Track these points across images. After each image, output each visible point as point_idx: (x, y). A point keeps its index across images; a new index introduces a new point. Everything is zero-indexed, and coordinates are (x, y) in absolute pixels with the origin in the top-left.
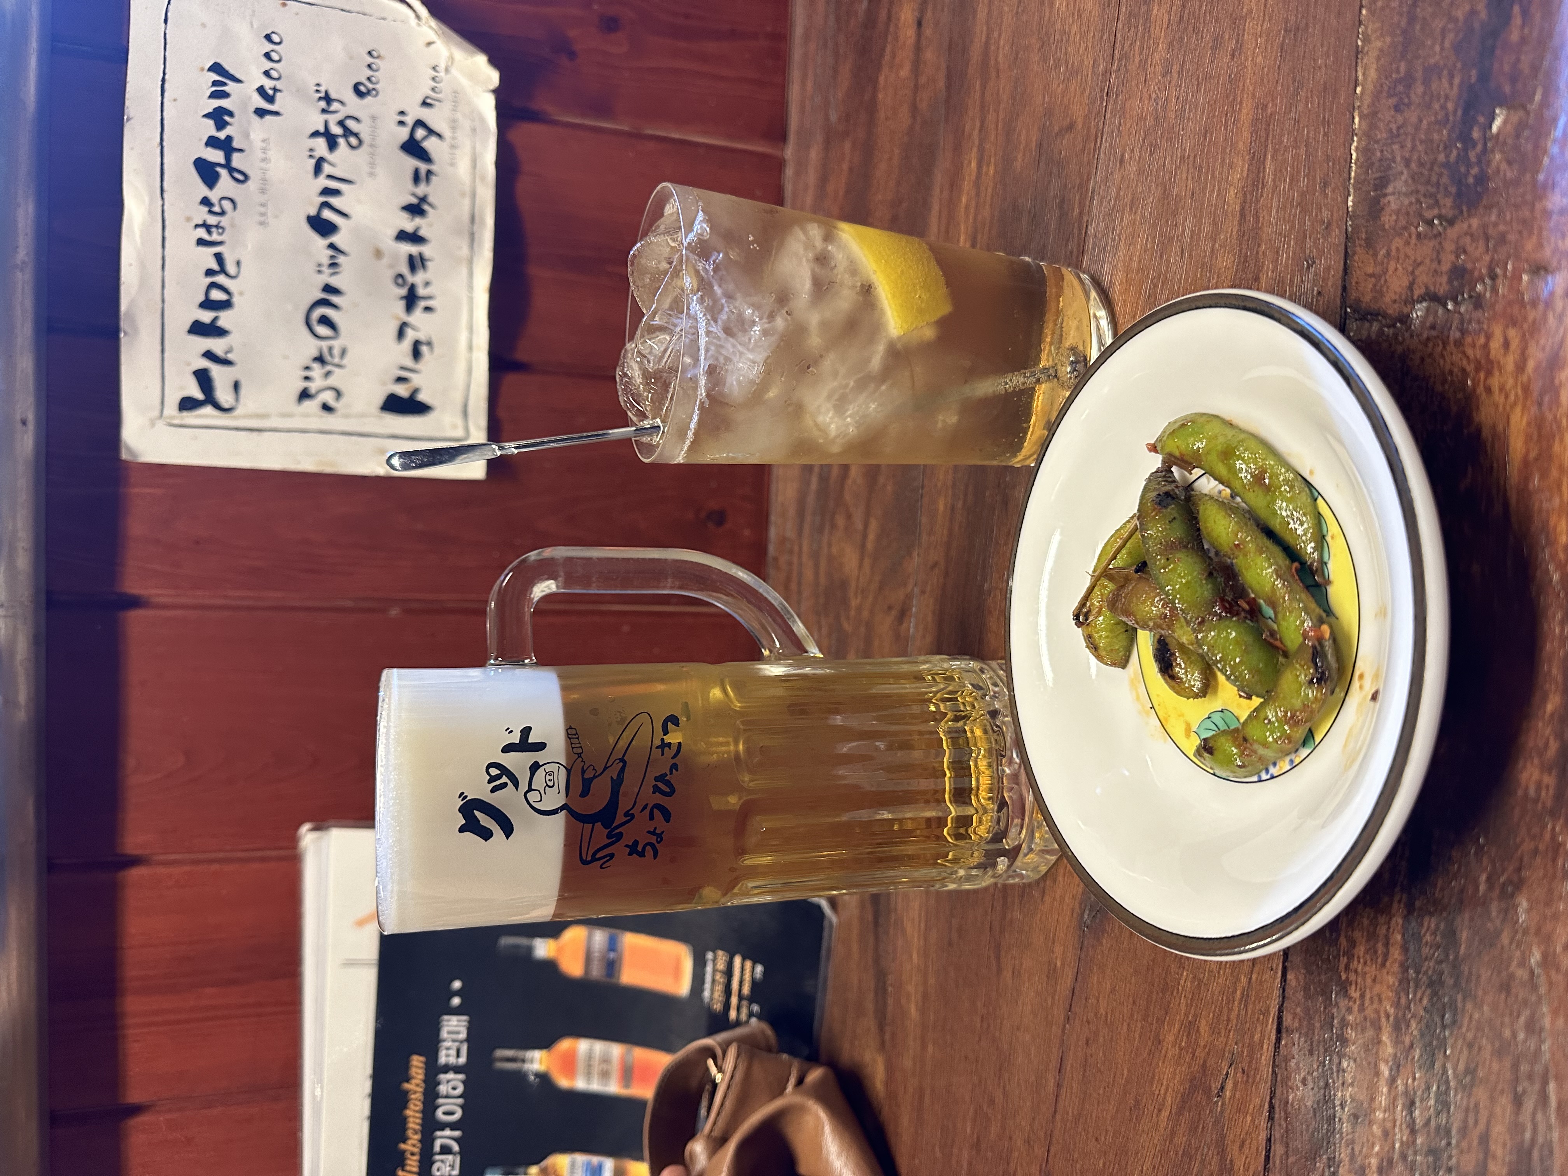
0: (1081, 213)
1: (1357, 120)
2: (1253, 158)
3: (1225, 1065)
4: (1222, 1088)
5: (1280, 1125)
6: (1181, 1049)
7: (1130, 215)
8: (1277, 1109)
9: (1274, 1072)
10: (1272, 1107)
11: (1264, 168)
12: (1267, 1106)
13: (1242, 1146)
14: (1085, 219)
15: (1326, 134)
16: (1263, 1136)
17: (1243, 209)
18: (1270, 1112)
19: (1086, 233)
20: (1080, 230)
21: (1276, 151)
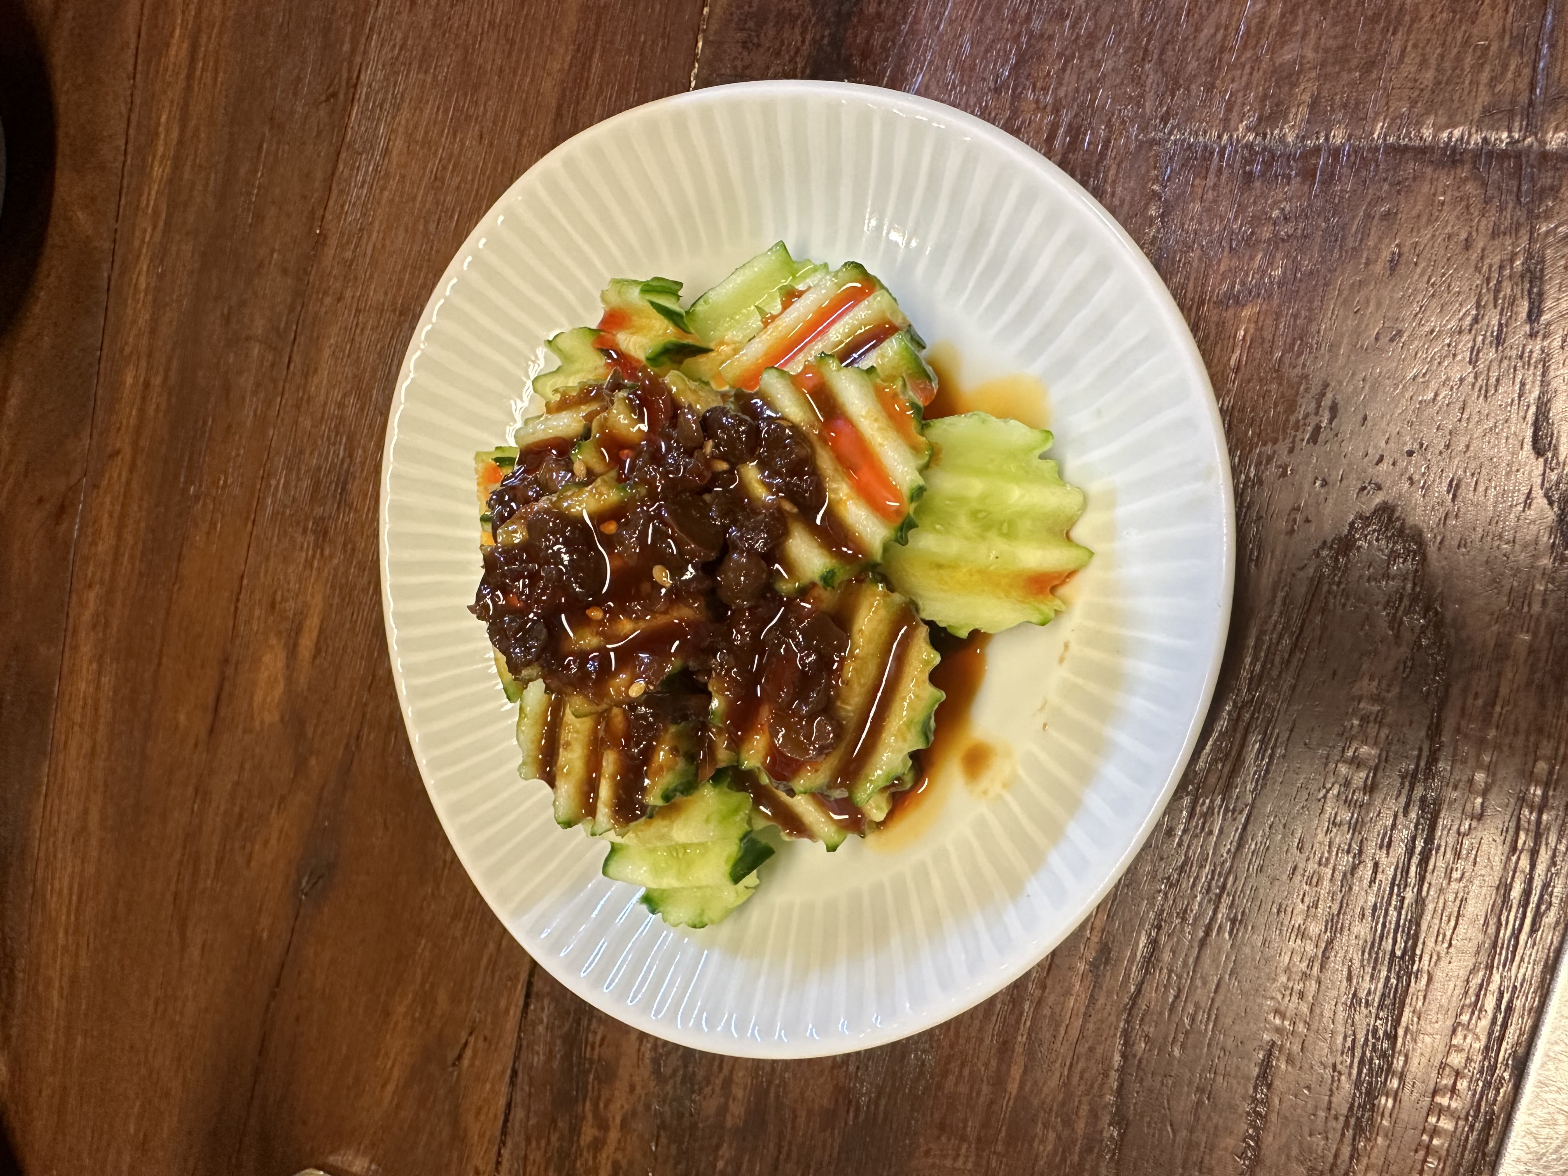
0: (353, 51)
1: (700, 44)
2: (578, 51)
3: (464, 1035)
4: (460, 1057)
5: (522, 1089)
6: (414, 1020)
7: (418, 73)
8: (520, 1074)
9: (519, 1037)
10: (515, 1073)
11: (590, 66)
12: (509, 1072)
13: (478, 1113)
14: (358, 59)
15: (664, 49)
16: (502, 1102)
17: (559, 107)
18: (511, 1077)
19: (358, 77)
20: (350, 71)
21: (604, 50)
